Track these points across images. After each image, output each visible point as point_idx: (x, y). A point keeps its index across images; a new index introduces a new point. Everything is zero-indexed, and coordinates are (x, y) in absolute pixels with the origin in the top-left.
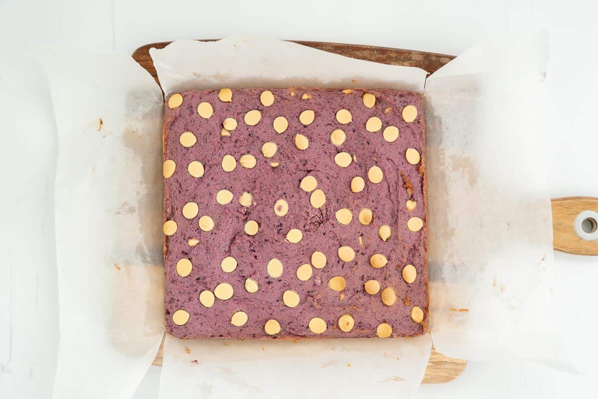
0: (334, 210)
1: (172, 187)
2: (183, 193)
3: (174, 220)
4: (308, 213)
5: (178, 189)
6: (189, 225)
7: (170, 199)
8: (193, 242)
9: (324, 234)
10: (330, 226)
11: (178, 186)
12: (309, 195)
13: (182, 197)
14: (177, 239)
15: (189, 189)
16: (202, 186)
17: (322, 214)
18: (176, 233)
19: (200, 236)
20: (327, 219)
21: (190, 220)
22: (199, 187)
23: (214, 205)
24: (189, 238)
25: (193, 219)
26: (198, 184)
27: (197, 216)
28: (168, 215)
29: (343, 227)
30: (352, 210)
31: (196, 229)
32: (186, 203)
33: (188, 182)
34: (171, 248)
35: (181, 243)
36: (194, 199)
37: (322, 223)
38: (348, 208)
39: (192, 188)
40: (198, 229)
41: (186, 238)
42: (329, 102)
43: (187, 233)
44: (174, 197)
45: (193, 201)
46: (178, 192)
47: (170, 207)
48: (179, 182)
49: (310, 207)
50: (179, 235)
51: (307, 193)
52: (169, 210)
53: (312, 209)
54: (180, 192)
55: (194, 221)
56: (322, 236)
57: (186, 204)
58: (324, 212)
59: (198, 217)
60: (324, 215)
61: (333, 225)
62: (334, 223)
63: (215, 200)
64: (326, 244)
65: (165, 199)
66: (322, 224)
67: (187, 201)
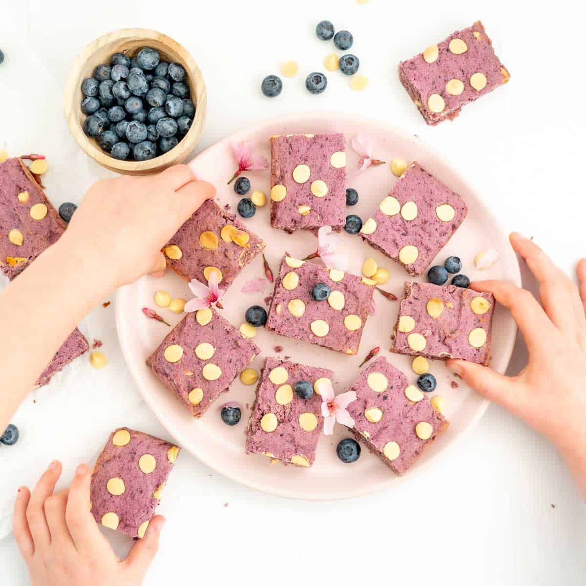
0: (299, 412)
1: (281, 147)
2: (293, 154)
3: (283, 184)
4: (270, 407)
5: (288, 150)
6: (299, 190)
7: (279, 161)
8: (304, 210)
9: (281, 435)
10: (291, 428)
11: (288, 146)
12: (275, 387)
13: (293, 159)
14: (286, 205)
15: (301, 150)
16: (315, 146)
17: (285, 413)
18: (285, 199)
19: (312, 202)
20: (289, 420)
21: (301, 184)
22: (312, 148)
23: (328, 167)
24: (300, 205)
25: (304, 183)
26: (311, 145)
27: (308, 180)
28: (277, 180)
29: (304, 433)
30: (318, 417)
31: (307, 194)
32: (297, 165)
33: (300, 143)
34: (279, 216)
35: (290, 209)
36: (305, 161)
37: (283, 422)
38: (315, 414)
39: (303, 149)
40: (310, 195)
41: (297, 204)
42: (484, 60)
43: (298, 199)
44: (283, 158)
45: (305, 164)
46: (288, 153)
47: (279, 168)
48: (289, 141)
49: (273, 402)
50: (288, 201)
51: (274, 385)
52: (278, 173)
53: (275, 405)
54: (290, 153)
55: (305, 185)
56: (279, 437)
57: (296, 167)
58: (288, 411)
59: (310, 182)
60: (287, 414)
61: (293, 428)
62: (296, 426)
63: (329, 163)
64: (280, 447)
65: (274, 161)
66: (281, 424)
67: (298, 163)
